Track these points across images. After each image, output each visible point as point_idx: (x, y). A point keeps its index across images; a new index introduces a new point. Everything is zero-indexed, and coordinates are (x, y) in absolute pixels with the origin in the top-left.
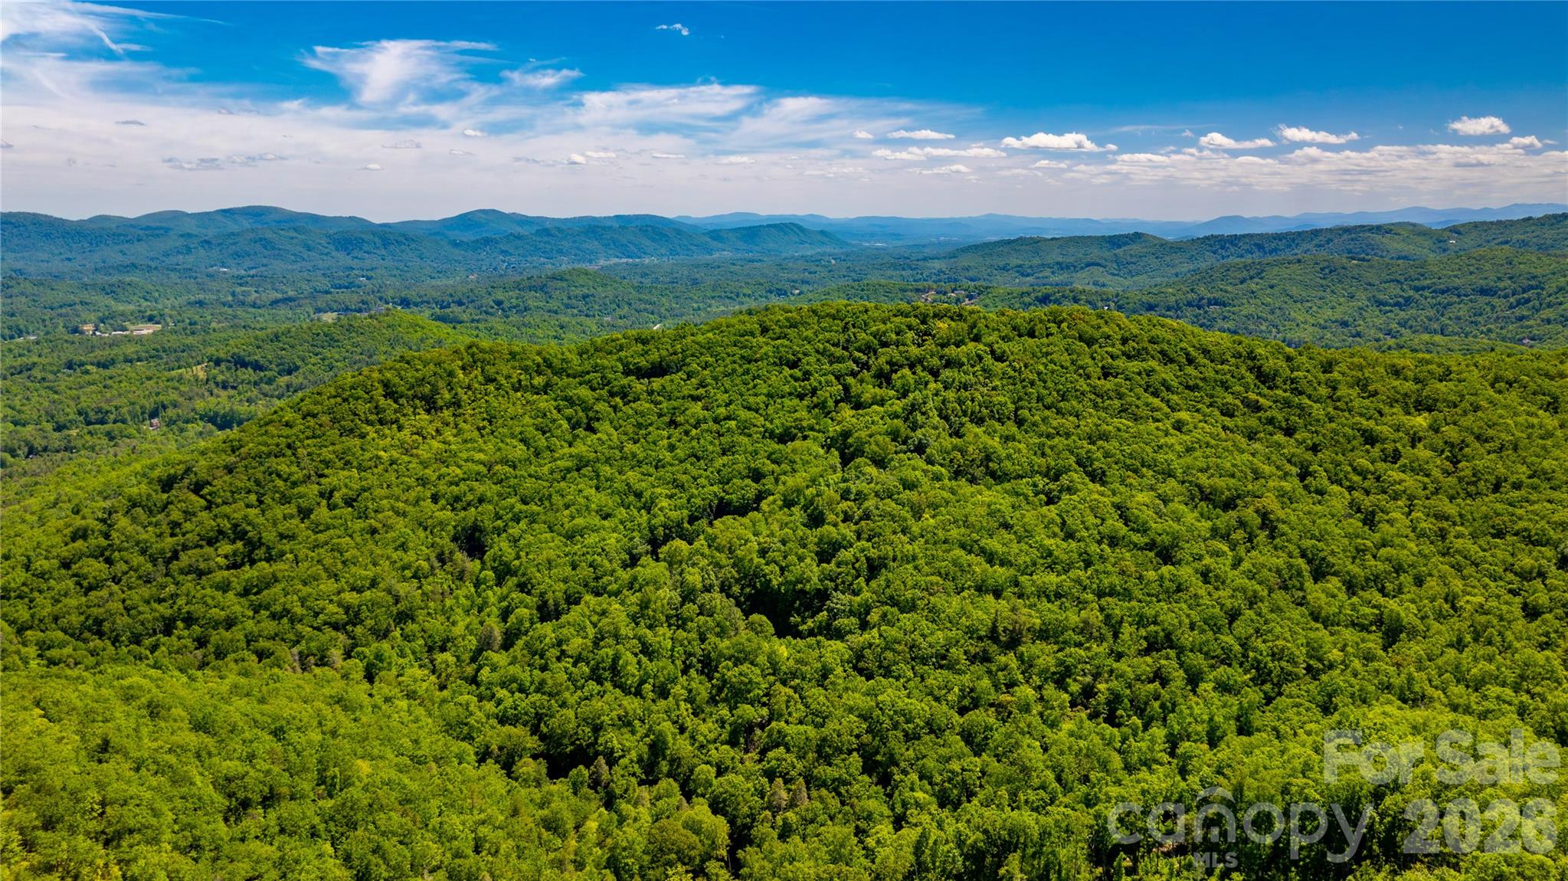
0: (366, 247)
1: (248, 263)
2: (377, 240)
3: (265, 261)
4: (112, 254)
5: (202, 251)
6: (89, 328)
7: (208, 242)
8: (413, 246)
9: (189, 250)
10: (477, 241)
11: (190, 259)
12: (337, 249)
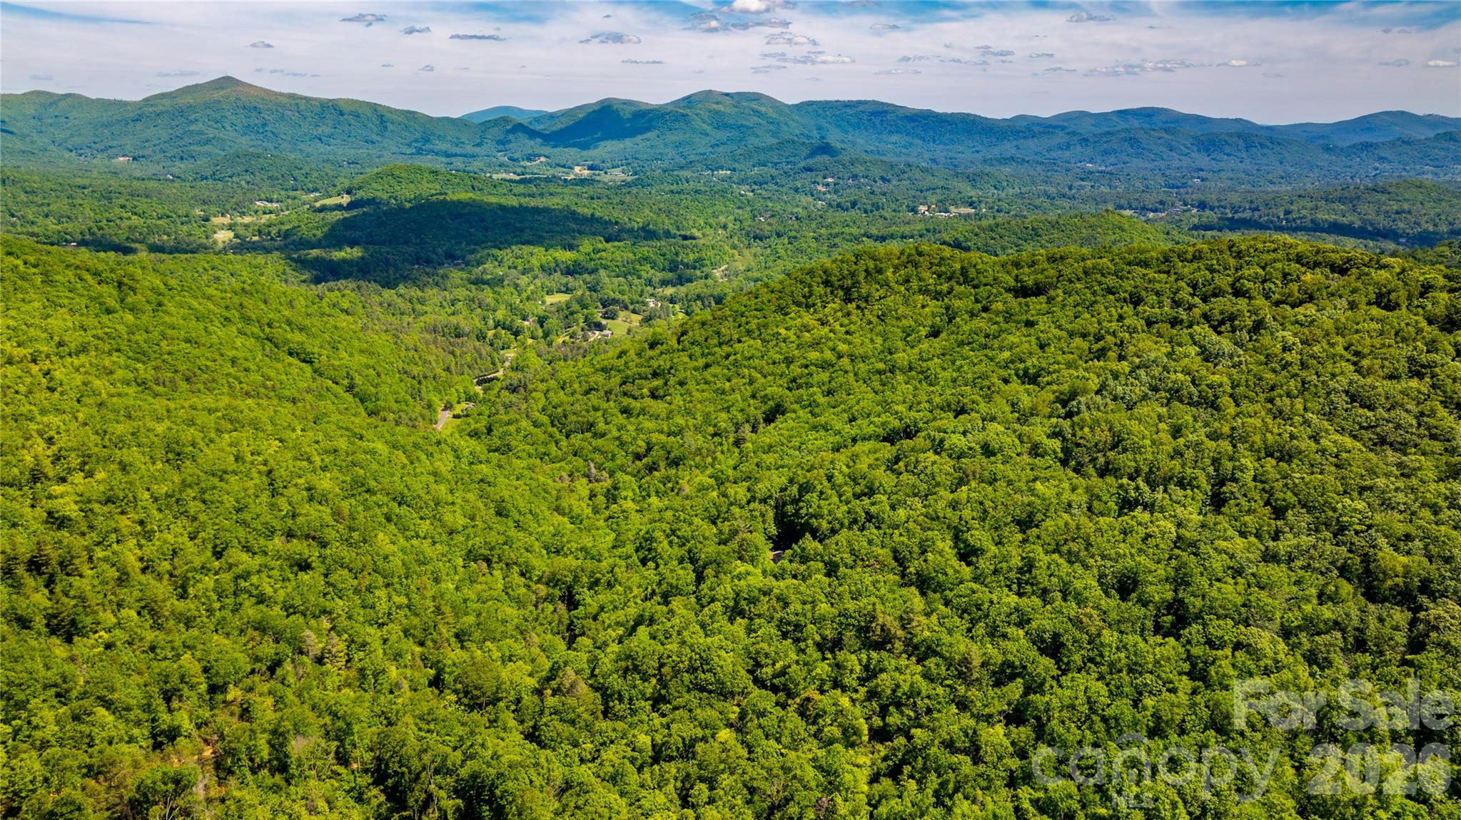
0: (1227, 149)
1: (1112, 160)
2: (1241, 143)
3: (1127, 159)
4: (1008, 148)
5: (1079, 147)
6: (923, 208)
7: (1086, 140)
8: (1278, 149)
9: (1068, 147)
10: (1354, 146)
11: (1067, 154)
12: (1199, 151)
